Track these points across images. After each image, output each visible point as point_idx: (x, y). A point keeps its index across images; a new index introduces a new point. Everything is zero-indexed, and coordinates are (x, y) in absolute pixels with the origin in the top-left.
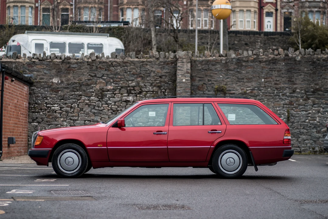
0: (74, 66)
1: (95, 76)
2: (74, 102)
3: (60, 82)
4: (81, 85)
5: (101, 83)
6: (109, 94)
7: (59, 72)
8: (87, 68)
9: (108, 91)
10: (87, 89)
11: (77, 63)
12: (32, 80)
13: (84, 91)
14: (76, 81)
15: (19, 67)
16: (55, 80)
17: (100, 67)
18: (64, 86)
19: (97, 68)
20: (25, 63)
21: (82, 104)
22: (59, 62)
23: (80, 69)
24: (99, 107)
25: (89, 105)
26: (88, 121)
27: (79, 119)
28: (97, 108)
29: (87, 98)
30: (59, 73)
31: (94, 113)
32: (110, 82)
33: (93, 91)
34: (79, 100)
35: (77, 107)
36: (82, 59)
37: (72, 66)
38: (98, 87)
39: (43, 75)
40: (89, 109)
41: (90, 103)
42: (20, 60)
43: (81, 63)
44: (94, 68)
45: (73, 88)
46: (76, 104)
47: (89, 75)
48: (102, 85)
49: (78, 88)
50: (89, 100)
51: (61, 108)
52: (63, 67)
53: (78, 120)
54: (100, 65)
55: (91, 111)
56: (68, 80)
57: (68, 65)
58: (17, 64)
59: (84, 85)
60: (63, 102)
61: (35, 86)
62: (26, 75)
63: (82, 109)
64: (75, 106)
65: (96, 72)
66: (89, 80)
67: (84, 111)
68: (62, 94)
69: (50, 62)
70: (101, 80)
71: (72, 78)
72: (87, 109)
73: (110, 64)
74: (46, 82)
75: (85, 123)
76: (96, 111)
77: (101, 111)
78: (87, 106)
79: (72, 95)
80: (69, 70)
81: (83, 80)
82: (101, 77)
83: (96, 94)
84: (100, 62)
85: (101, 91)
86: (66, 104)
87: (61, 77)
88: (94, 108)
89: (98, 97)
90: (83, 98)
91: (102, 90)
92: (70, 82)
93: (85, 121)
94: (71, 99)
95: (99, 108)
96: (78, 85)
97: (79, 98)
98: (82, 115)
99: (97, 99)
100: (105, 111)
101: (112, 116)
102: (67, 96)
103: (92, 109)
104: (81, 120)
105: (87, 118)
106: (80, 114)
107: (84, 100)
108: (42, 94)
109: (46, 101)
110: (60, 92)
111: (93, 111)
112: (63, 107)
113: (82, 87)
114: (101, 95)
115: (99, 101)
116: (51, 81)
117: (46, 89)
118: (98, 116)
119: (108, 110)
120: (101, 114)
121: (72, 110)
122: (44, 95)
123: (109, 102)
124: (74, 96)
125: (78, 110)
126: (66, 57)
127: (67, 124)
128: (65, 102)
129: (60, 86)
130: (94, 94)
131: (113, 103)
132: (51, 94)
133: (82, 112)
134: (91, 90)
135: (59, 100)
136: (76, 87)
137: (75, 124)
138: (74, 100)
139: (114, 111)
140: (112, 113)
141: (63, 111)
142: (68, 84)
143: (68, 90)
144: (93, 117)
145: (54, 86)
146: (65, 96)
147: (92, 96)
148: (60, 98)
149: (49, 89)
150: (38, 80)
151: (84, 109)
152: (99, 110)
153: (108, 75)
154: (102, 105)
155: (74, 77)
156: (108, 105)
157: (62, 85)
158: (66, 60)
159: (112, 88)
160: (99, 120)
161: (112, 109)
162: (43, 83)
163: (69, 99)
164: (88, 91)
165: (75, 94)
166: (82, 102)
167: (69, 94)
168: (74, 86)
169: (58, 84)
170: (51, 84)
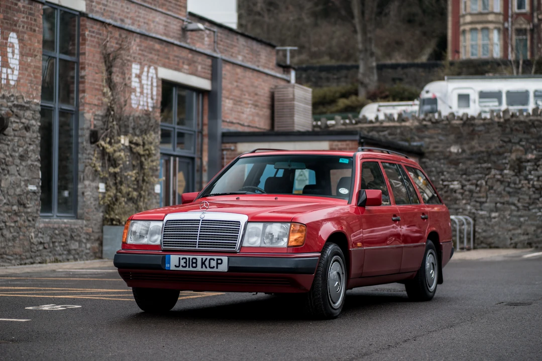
0: (480, 128)
1: (510, 141)
2: (480, 179)
3: (460, 151)
4: (490, 154)
5: (517, 150)
6: (529, 166)
7: (459, 138)
8: (497, 131)
9: (528, 161)
10: (498, 160)
11: (483, 125)
12: (423, 150)
13: (495, 162)
14: (483, 149)
15: (405, 133)
16: (454, 149)
17: (517, 130)
18: (467, 156)
19: (512, 130)
20: (413, 127)
21: (491, 181)
22: (460, 124)
23: (488, 132)
24: (515, 184)
25: (502, 182)
26: (501, 203)
27: (488, 200)
28: (513, 186)
29: (498, 172)
30: (459, 140)
31: (509, 193)
32: (531, 148)
33: (507, 161)
34: (486, 175)
35: (484, 183)
36: (491, 119)
37: (477, 129)
38: (513, 156)
39: (437, 143)
40: (502, 187)
41: (502, 179)
42: (407, 124)
43: (489, 124)
44: (508, 130)
45: (479, 159)
46: (484, 179)
47: (502, 140)
48: (519, 153)
49: (486, 159)
50: (501, 174)
51: (463, 186)
52: (465, 131)
53: (486, 202)
54: (517, 127)
55: (504, 190)
56: (472, 148)
57: (471, 128)
58: (402, 129)
59: (493, 154)
60: (465, 178)
61: (427, 158)
62: (415, 144)
63: (491, 188)
64: (482, 183)
65: (510, 136)
66: (501, 147)
67: (495, 190)
68: (464, 167)
69: (446, 124)
70: (518, 147)
71: (477, 145)
72: (499, 188)
73: (530, 123)
74: (441, 152)
75: (496, 207)
76: (511, 190)
77: (520, 189)
78: (499, 183)
79: (478, 168)
80: (473, 134)
81: (493, 147)
82: (518, 143)
83: (511, 166)
84: (517, 123)
85: (517, 162)
86: (469, 180)
87: (461, 144)
88: (509, 186)
89: (514, 171)
90: (493, 172)
91: (520, 161)
92: (474, 151)
93: (496, 203)
94: (477, 173)
95: (516, 186)
96: (485, 154)
97: (487, 172)
98: (492, 195)
99: (512, 173)
100: (524, 189)
101: (534, 196)
102: (470, 170)
103: (505, 187)
104: (491, 202)
105: (498, 199)
106: (488, 194)
107: (494, 175)
108: (436, 167)
109: (443, 177)
110: (461, 165)
111: (508, 189)
112: (465, 186)
113: (491, 157)
114: (519, 167)
115: (516, 175)
116: (448, 150)
117: (442, 161)
118: (514, 196)
119: (529, 188)
120: (518, 193)
121: (478, 189)
122: (439, 170)
123: (530, 177)
124: (480, 169)
125: (486, 188)
126: (469, 117)
127: (472, 207)
128: (468, 178)
129: (460, 157)
130: (508, 166)
131: (536, 179)
132: (449, 168)
133: (492, 191)
134: (504, 161)
135: (459, 176)
136: (483, 157)
137: (482, 208)
138: (480, 175)
139: (537, 189)
140: (534, 192)
141: (465, 191)
142: (472, 154)
143: (472, 162)
144: (507, 199)
145: (453, 157)
146: (468, 170)
147: (505, 169)
148: (461, 173)
149: (445, 161)
150: (431, 149)
151: (495, 188)
152: (515, 188)
153: (527, 140)
154: (520, 181)
155: (479, 144)
156: (529, 180)
157: (464, 155)
158: (468, 121)
159: (534, 157)
160: (516, 202)
161: (533, 186)
162: (438, 154)
163: (473, 174)
164: (500, 162)
165: (481, 167)
166: (491, 178)
167: (473, 167)
168: (480, 156)
169: (457, 154)
170: (448, 154)
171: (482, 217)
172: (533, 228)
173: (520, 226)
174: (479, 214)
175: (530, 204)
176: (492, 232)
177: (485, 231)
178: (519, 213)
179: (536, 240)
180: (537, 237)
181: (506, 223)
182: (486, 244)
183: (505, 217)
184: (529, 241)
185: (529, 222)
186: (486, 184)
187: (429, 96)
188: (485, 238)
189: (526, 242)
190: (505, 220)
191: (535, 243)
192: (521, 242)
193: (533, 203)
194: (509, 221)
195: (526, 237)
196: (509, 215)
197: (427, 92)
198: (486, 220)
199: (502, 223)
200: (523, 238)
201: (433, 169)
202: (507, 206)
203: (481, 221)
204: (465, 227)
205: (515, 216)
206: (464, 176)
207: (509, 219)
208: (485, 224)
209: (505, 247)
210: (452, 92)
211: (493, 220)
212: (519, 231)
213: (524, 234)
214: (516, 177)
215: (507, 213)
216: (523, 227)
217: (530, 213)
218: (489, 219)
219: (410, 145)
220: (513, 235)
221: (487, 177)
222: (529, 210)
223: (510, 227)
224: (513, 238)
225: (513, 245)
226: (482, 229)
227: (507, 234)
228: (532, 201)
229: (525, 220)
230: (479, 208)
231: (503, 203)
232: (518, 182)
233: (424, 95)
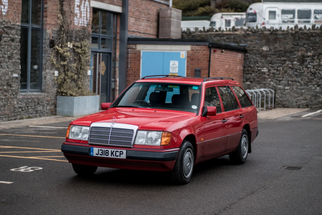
0: (280, 37)
1: (298, 45)
2: (280, 66)
3: (268, 49)
4: (286, 52)
5: (302, 50)
6: (309, 60)
7: (268, 42)
8: (290, 38)
9: (308, 57)
10: (290, 56)
12: (246, 48)
13: (288, 57)
14: (282, 49)
15: (236, 38)
16: (265, 49)
17: (302, 38)
18: (272, 53)
19: (299, 38)
20: (241, 35)
21: (285, 68)
22: (269, 34)
23: (285, 39)
24: (300, 70)
25: (292, 69)
26: (291, 81)
28: (298, 71)
29: (290, 63)
31: (296, 75)
32: (310, 49)
33: (296, 57)
34: (283, 64)
36: (287, 31)
37: (278, 37)
38: (300, 53)
39: (255, 44)
40: (292, 72)
41: (292, 67)
42: (238, 33)
43: (286, 34)
44: (297, 38)
45: (279, 55)
46: (281, 67)
47: (293, 44)
48: (303, 52)
49: (283, 54)
50: (292, 64)
51: (269, 71)
52: (271, 38)
53: (282, 80)
54: (302, 36)
55: (293, 74)
56: (275, 48)
57: (275, 36)
58: (235, 36)
59: (288, 52)
60: (271, 66)
61: (248, 53)
62: (241, 45)
63: (286, 72)
64: (280, 69)
65: (298, 41)
66: (292, 48)
67: (288, 74)
68: (270, 59)
69: (260, 33)
70: (302, 48)
71: (278, 47)
72: (290, 72)
73: (310, 34)
74: (257, 50)
75: (288, 83)
76: (297, 74)
77: (302, 73)
78: (290, 69)
80: (276, 40)
81: (288, 48)
82: (303, 46)
83: (298, 60)
84: (302, 34)
85: (302, 57)
87: (269, 46)
88: (296, 71)
89: (299, 62)
90: (287, 62)
92: (277, 50)
93: (288, 81)
94: (278, 63)
95: (301, 71)
96: (283, 52)
97: (284, 63)
98: (286, 76)
99: (298, 63)
100: (305, 73)
101: (311, 78)
102: (274, 61)
103: (294, 72)
104: (285, 80)
105: (290, 79)
106: (284, 75)
107: (288, 64)
108: (254, 59)
109: (257, 65)
110: (268, 58)
111: (295, 73)
112: (271, 70)
113: (286, 54)
114: (302, 60)
115: (301, 65)
116: (261, 49)
117: (258, 55)
118: (299, 77)
119: (308, 73)
120: (301, 75)
121: (278, 72)
122: (255, 60)
123: (309, 66)
124: (279, 61)
125: (283, 72)
126: (274, 29)
127: (274, 83)
128: (272, 66)
129: (268, 53)
130: (296, 60)
131: (312, 67)
132: (262, 60)
133: (286, 74)
134: (294, 56)
135: (267, 64)
136: (282, 53)
137: (280, 83)
138: (280, 64)
139: (313, 73)
140: (311, 75)
141: (271, 73)
142: (275, 52)
143: (275, 56)
144: (295, 79)
145: (264, 53)
146: (273, 61)
147: (294, 61)
148: (268, 63)
149: (259, 56)
150: (251, 48)
151: (288, 72)
152: (300, 72)
153: (308, 44)
154: (303, 68)
155: (280, 46)
156: (308, 68)
157: (271, 52)
158: (274, 32)
159: (311, 54)
160: (300, 81)
161: (311, 72)
162: (255, 51)
163: (275, 64)
164: (292, 57)
165: (280, 60)
166: (286, 66)
167: (276, 59)
168: (280, 53)
169: (267, 51)
170: (261, 51)
171: (280, 89)
172: (309, 96)
173: (302, 95)
174: (278, 87)
175: (308, 82)
176: (285, 98)
177: (281, 97)
178: (302, 87)
179: (311, 103)
180: (312, 102)
181: (294, 93)
182: (282, 105)
183: (293, 89)
184: (307, 104)
185: (307, 93)
186: (283, 70)
187: (252, 11)
188: (281, 101)
189: (305, 104)
190: (293, 91)
191: (310, 105)
192: (302, 104)
193: (310, 82)
194: (295, 92)
195: (305, 101)
196: (296, 88)
197: (251, 9)
198: (282, 91)
199: (291, 93)
200: (303, 102)
201: (252, 60)
202: (294, 83)
203: (279, 91)
204: (270, 94)
205: (299, 89)
206: (270, 65)
207: (296, 91)
208: (282, 93)
209: (293, 107)
210: (265, 10)
211: (286, 91)
212: (301, 98)
213: (304, 100)
214: (301, 66)
215: (294, 87)
216: (304, 96)
217: (308, 87)
218: (284, 90)
219: (239, 45)
220: (298, 100)
221: (284, 65)
222: (308, 86)
223: (296, 95)
224: (297, 102)
225: (298, 106)
226: (280, 96)
227: (294, 99)
228: (309, 80)
229: (305, 92)
230: (278, 84)
231: (293, 81)
232: (301, 69)
233: (249, 11)
